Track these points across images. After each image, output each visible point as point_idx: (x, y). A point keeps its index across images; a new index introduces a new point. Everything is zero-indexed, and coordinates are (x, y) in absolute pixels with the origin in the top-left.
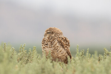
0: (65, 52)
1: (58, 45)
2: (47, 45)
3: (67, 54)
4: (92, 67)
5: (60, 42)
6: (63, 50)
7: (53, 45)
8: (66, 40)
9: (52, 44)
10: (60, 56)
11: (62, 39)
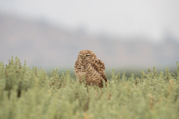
0: (99, 75)
1: (91, 68)
2: (80, 69)
3: (102, 77)
4: (129, 91)
5: (93, 65)
6: (97, 73)
7: (86, 69)
8: (100, 63)
9: (85, 67)
10: (94, 80)
11: (96, 62)
